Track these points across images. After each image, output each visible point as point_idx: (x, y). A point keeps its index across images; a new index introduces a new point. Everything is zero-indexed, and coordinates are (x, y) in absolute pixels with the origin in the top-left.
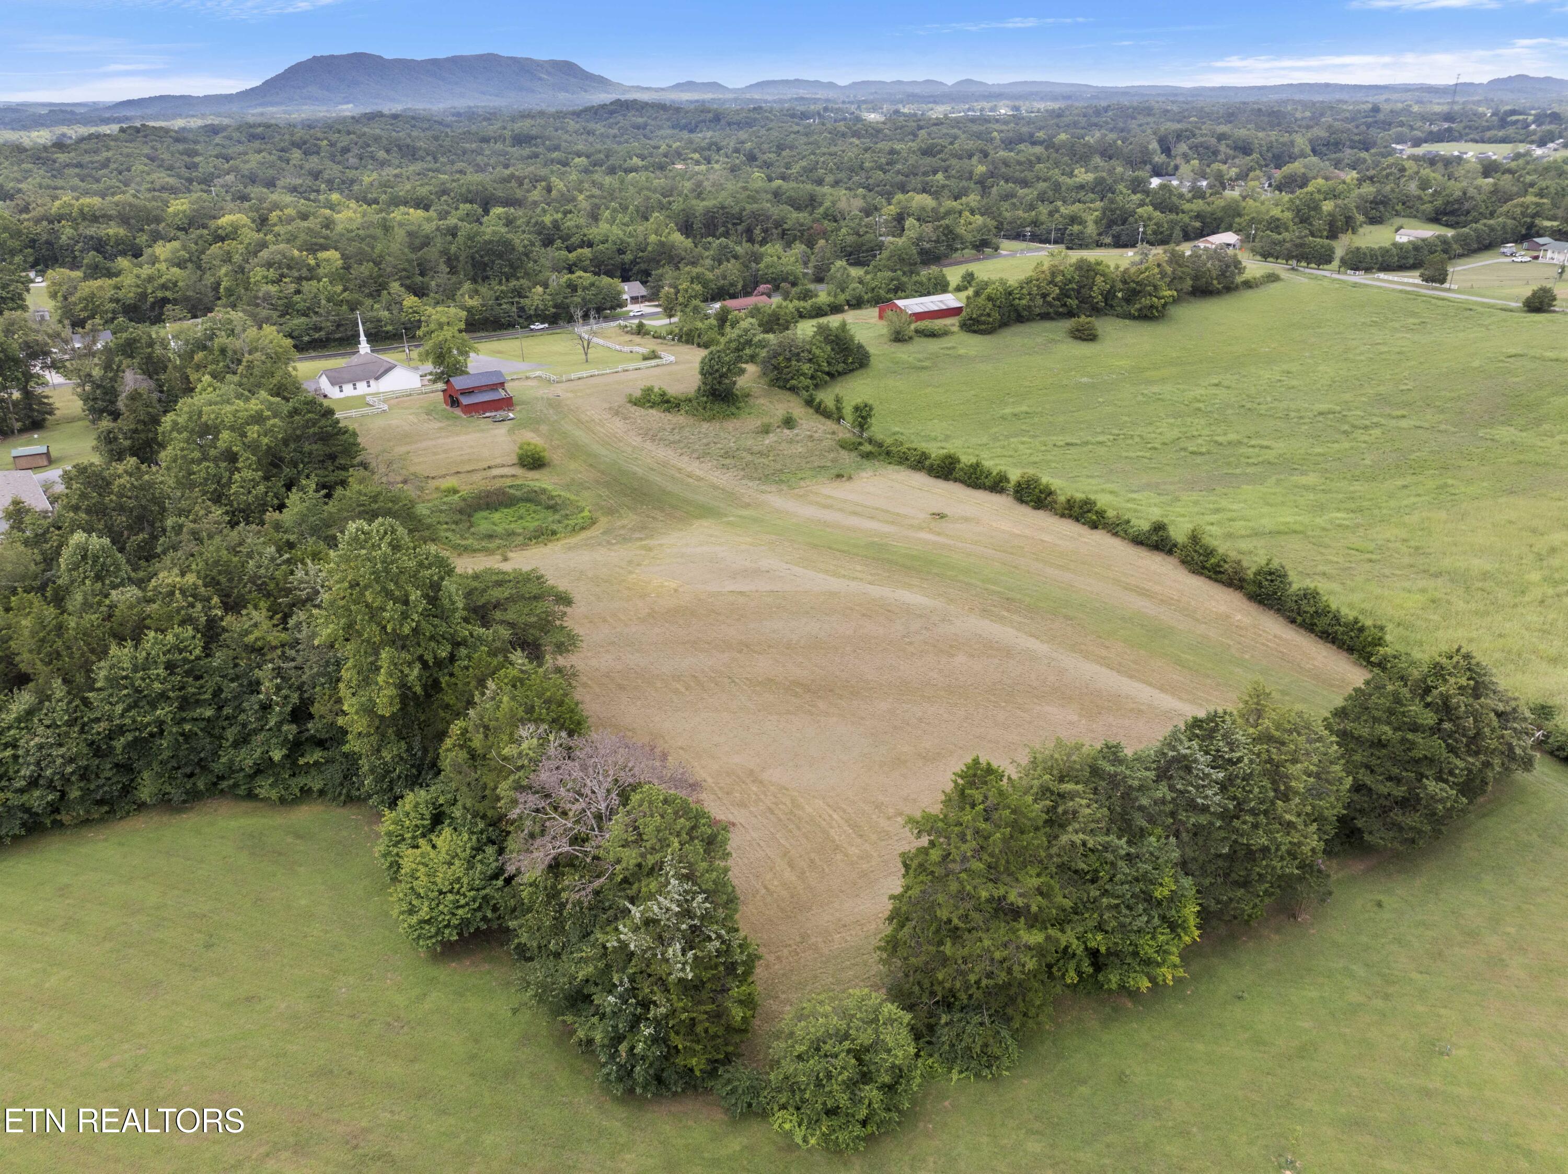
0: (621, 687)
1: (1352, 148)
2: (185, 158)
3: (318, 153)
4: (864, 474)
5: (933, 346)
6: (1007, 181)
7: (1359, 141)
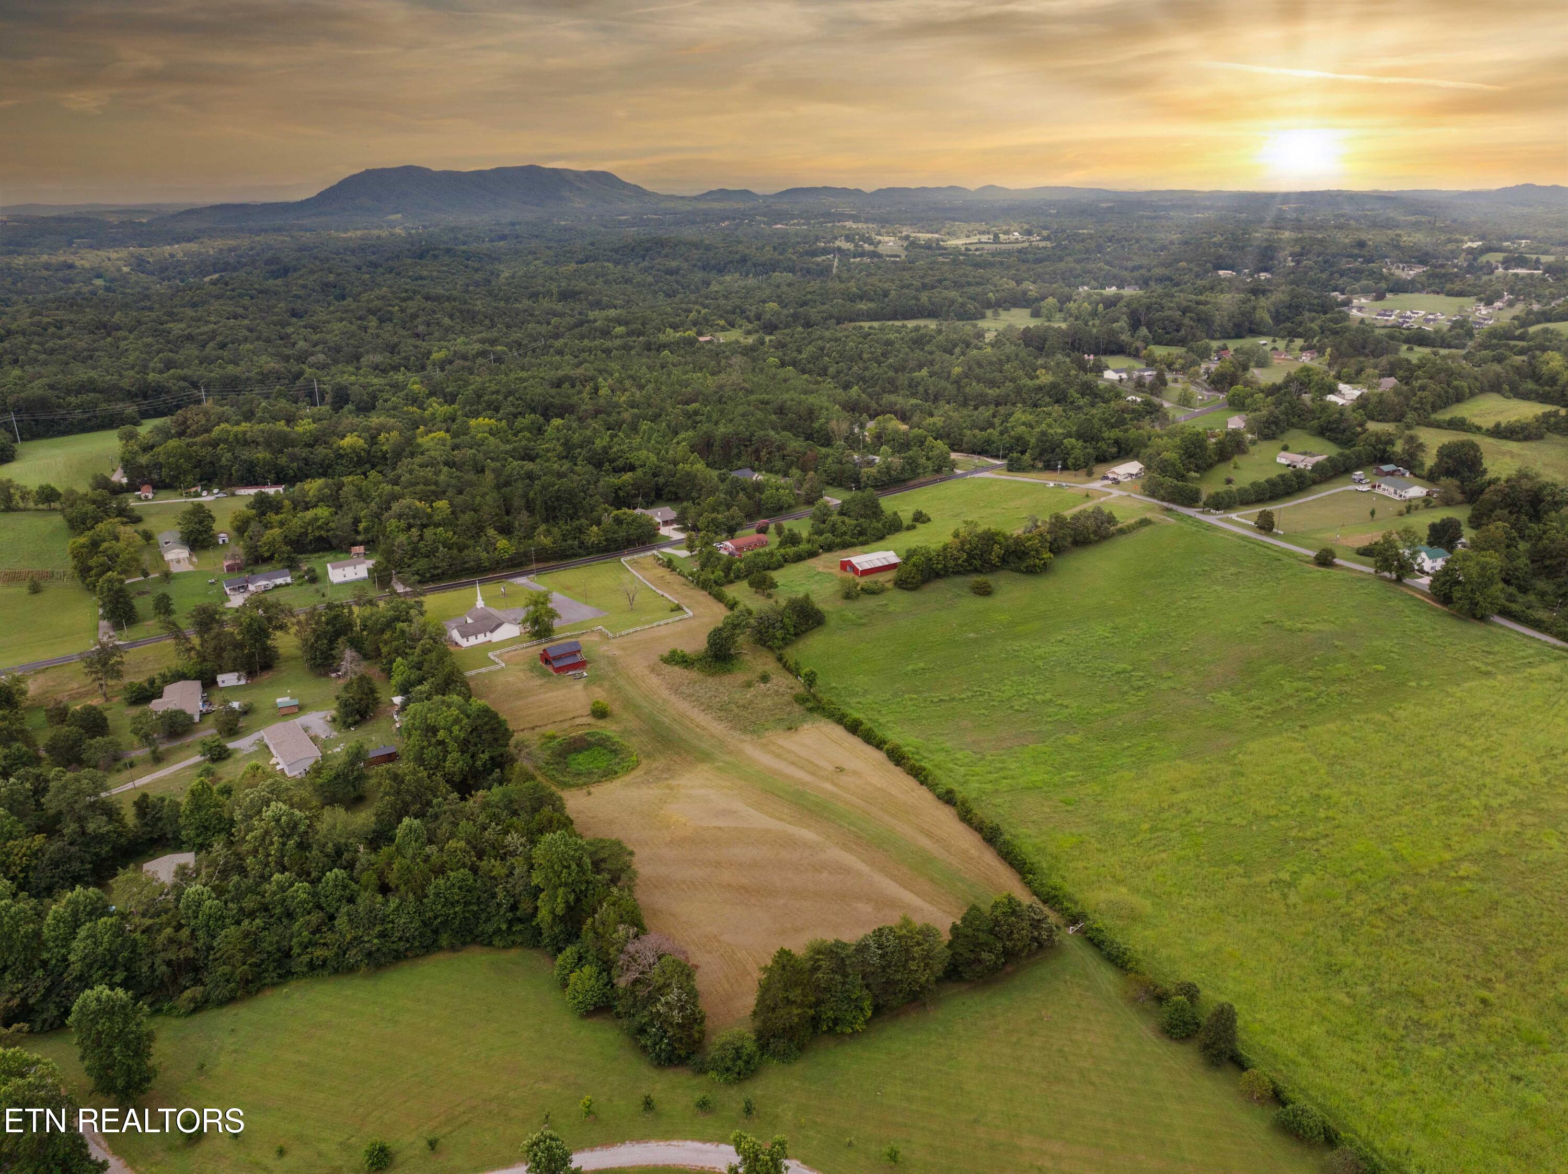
0: (656, 887)
1: (1310, 311)
2: (278, 327)
3: (391, 320)
4: (806, 726)
5: (871, 603)
6: (979, 381)
7: (1318, 305)
